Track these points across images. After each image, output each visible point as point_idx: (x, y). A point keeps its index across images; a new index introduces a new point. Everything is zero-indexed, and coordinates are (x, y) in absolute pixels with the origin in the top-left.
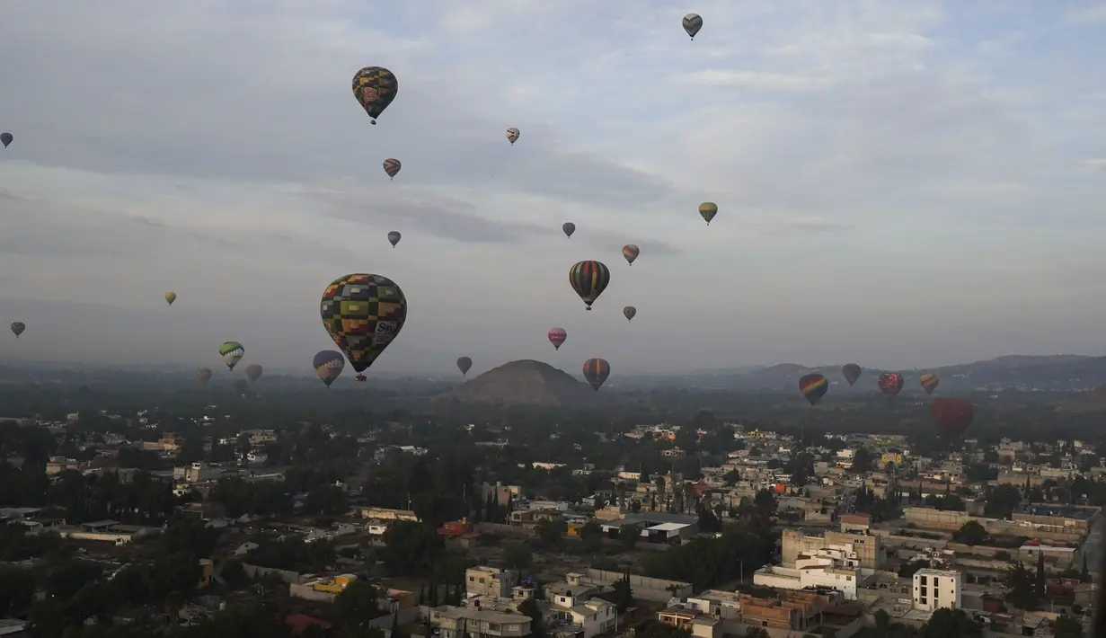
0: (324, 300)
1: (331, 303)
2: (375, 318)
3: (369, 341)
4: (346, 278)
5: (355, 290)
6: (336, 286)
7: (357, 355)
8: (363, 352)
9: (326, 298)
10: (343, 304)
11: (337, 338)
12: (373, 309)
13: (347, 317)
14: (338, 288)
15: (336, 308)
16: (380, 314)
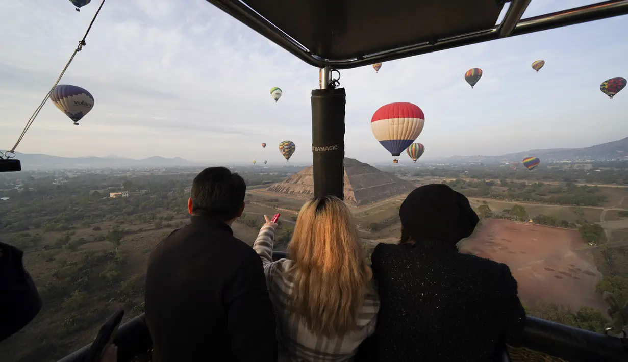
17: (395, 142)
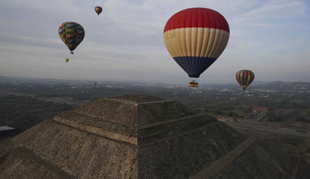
0: (59, 29)
1: (62, 29)
2: (76, 34)
3: (74, 41)
4: (67, 23)
5: (69, 25)
6: (64, 24)
7: (71, 46)
8: (72, 45)
9: (61, 28)
10: (66, 29)
11: (64, 40)
12: (76, 31)
13: (68, 33)
14: (64, 25)
15: (64, 31)
16: (78, 33)
17: (193, 59)
